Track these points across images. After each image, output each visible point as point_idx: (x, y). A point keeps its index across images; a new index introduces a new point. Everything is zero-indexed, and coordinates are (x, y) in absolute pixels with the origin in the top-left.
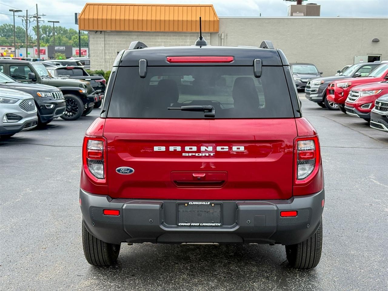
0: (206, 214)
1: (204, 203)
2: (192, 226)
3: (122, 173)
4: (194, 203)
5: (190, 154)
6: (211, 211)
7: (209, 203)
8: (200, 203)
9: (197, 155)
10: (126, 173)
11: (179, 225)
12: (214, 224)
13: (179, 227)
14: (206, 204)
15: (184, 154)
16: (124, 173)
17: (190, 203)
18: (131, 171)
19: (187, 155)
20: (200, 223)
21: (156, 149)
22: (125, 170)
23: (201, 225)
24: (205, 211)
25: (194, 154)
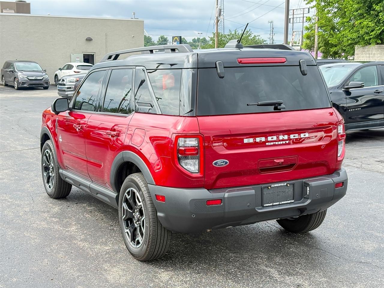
0: (283, 194)
1: (282, 185)
2: (274, 205)
3: (219, 165)
4: (275, 185)
5: (272, 143)
6: (287, 190)
7: (286, 184)
8: (279, 185)
9: (277, 143)
10: (222, 165)
11: (265, 206)
12: (289, 202)
13: (265, 208)
14: (284, 185)
15: (267, 144)
16: (221, 165)
17: (273, 186)
18: (226, 163)
19: (270, 144)
20: (279, 202)
21: (246, 141)
22: (221, 162)
23: (280, 203)
24: (283, 191)
25: (275, 143)
